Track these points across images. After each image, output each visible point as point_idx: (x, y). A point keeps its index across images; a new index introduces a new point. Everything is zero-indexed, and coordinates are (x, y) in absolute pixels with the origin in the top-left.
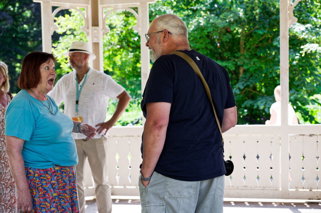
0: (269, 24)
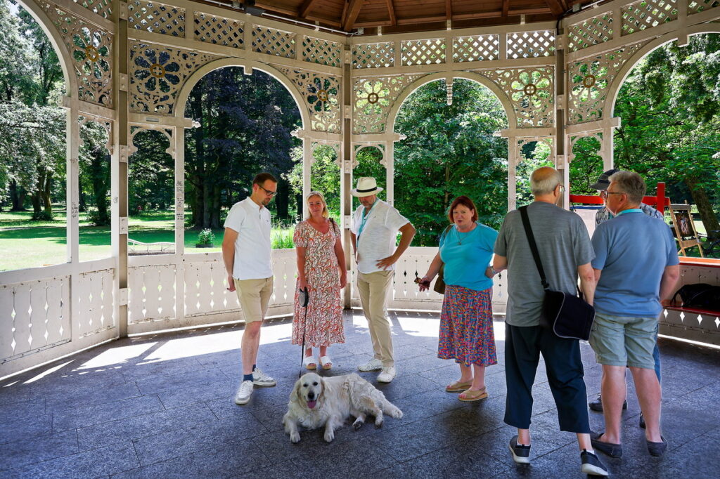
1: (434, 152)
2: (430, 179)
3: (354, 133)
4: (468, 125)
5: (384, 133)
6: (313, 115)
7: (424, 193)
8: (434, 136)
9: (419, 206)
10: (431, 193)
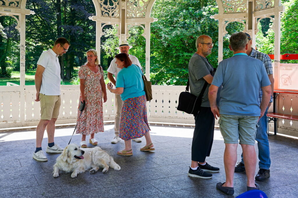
1: (188, 30)
2: (188, 48)
3: (127, 18)
4: (208, 14)
5: (145, 17)
6: (102, 7)
7: (182, 56)
8: (187, 21)
9: (181, 64)
10: (187, 56)
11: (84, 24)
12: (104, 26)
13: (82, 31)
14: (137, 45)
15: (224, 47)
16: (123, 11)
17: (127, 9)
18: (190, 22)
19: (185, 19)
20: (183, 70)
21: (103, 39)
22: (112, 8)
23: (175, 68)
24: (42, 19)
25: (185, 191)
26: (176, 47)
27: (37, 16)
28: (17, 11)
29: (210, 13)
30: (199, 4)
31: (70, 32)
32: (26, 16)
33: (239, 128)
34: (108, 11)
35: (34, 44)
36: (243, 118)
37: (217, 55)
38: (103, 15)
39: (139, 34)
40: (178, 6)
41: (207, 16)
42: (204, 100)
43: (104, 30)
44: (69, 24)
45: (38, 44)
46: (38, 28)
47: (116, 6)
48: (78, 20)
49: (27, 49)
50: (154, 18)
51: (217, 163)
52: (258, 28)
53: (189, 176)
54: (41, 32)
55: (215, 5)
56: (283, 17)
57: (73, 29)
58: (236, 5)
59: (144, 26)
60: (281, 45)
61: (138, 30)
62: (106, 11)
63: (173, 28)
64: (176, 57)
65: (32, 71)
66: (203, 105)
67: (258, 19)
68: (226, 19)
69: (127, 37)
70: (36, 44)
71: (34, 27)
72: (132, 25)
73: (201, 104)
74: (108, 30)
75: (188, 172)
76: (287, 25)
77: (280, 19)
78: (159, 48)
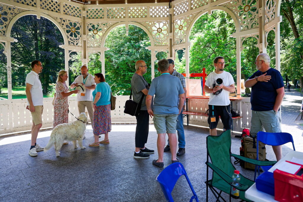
0: (148, 60)
1: (131, 57)
2: (131, 69)
3: (88, 47)
4: (144, 46)
5: (100, 47)
6: (69, 38)
7: (128, 75)
8: (130, 50)
9: (127, 80)
10: (131, 75)
11: (56, 50)
12: (70, 52)
13: (54, 56)
14: (95, 67)
15: (155, 69)
16: (85, 41)
17: (87, 40)
18: (132, 51)
19: (129, 49)
20: (129, 85)
21: (71, 62)
22: (77, 39)
23: (122, 83)
24: (24, 46)
25: (131, 169)
26: (123, 68)
27: (19, 43)
28: (4, 39)
29: (146, 45)
30: (138, 39)
31: (45, 57)
32: (11, 43)
33: (166, 123)
34: (73, 42)
35: (18, 66)
36: (169, 116)
37: (151, 74)
38: (69, 44)
39: (97, 59)
40: (124, 39)
41: (144, 48)
42: (142, 106)
43: (71, 55)
44: (44, 51)
45: (21, 66)
46: (20, 53)
47: (79, 38)
48: (51, 47)
49: (13, 69)
50: (107, 48)
51: (153, 147)
52: (176, 56)
53: (134, 158)
54: (23, 56)
55: (148, 40)
56: (190, 49)
57: (48, 54)
58: (162, 41)
59: (100, 53)
60: (190, 67)
61: (96, 56)
62: (72, 41)
63: (120, 55)
64: (123, 75)
65: (17, 88)
66: (142, 109)
67: (176, 50)
68: (156, 50)
69: (88, 61)
70: (19, 65)
71: (18, 52)
72: (91, 53)
73: (140, 109)
74: (74, 55)
75: (133, 155)
76: (193, 54)
77: (189, 50)
78: (111, 69)
